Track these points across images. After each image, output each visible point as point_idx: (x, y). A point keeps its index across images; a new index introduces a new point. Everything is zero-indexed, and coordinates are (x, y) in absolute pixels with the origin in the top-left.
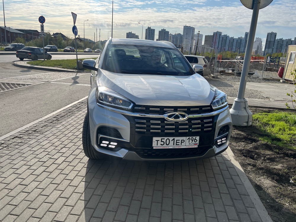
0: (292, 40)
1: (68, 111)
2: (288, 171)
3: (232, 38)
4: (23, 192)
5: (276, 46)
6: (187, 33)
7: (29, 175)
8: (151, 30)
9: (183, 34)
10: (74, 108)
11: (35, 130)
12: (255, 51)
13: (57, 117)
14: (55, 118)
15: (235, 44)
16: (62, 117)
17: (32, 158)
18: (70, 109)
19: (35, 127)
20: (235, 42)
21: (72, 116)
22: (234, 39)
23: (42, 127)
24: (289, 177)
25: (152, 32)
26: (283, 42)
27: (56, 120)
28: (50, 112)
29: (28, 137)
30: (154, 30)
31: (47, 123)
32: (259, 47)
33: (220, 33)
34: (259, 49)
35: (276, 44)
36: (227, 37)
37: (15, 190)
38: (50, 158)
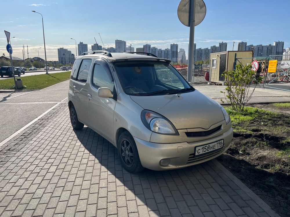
0: (209, 49)
1: (32, 128)
2: (236, 146)
3: (160, 50)
4: (33, 198)
5: (196, 55)
6: (119, 47)
7: (31, 185)
8: (83, 46)
9: (116, 47)
10: (37, 125)
11: (9, 149)
12: (181, 60)
13: (24, 135)
14: (22, 136)
15: (163, 55)
16: (29, 134)
17: (23, 172)
18: (33, 127)
19: (7, 146)
20: (163, 53)
21: (40, 132)
22: (161, 51)
23: (14, 146)
24: (238, 150)
25: (85, 47)
26: (202, 51)
27: (24, 138)
28: (14, 132)
29: (5, 156)
30: (86, 45)
31: (17, 142)
32: (183, 57)
33: (149, 46)
34: (184, 58)
35: (196, 53)
36: (155, 49)
37: (24, 198)
38: (42, 169)
